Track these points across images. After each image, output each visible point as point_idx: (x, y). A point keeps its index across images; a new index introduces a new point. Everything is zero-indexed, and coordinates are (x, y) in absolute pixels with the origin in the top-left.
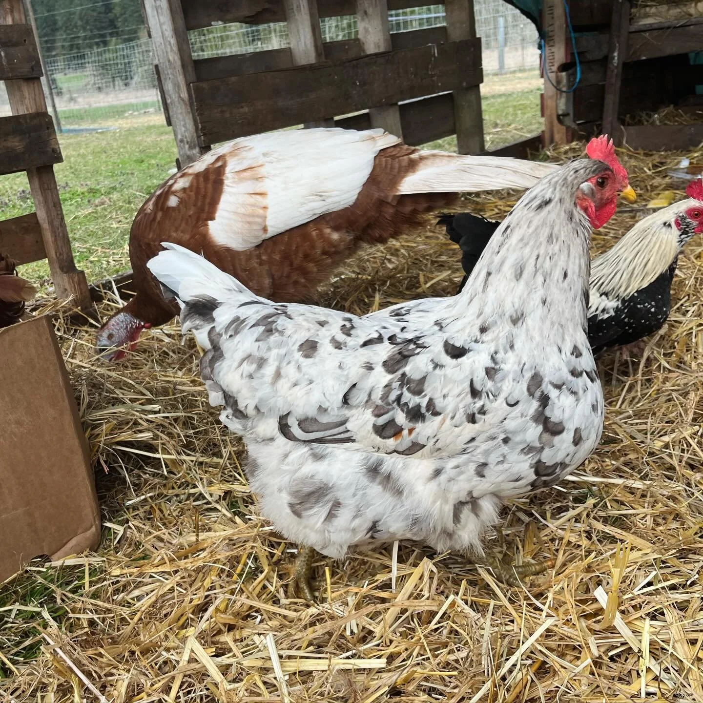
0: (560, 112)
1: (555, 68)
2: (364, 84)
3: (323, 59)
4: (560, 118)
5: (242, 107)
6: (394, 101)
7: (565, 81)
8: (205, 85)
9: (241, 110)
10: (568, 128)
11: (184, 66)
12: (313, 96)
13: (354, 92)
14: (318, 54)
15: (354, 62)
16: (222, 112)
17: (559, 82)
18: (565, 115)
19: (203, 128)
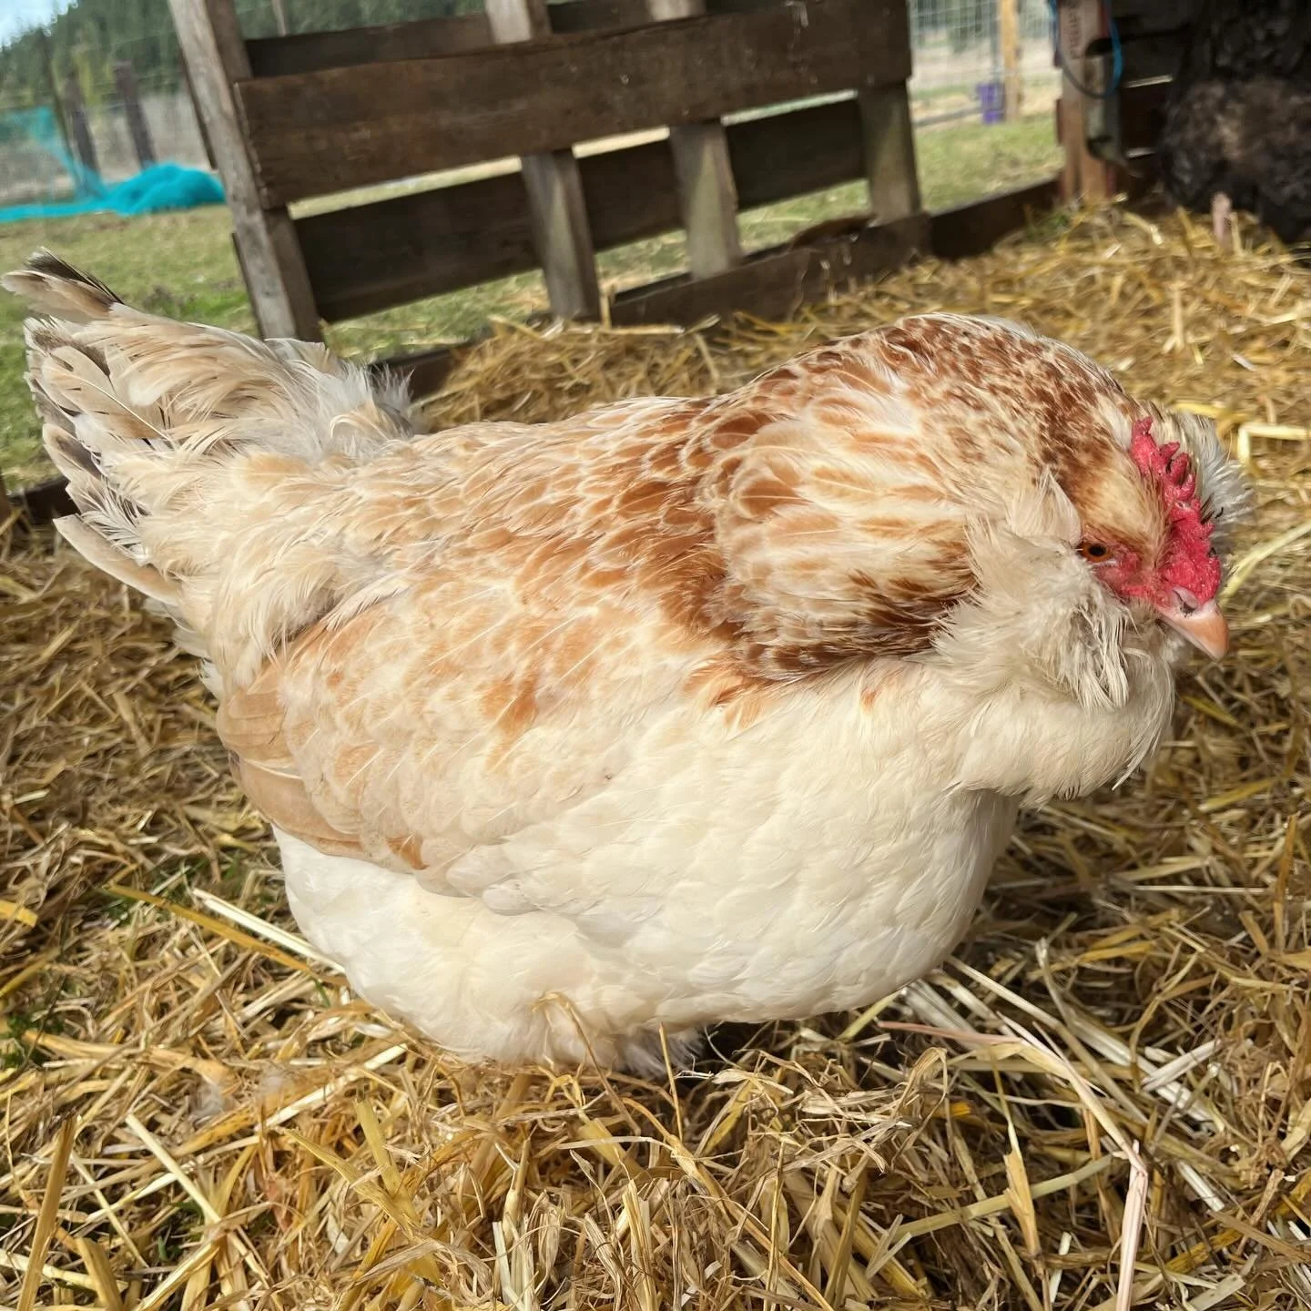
0: (1093, 133)
1: (1080, 48)
2: (637, 80)
3: (547, 30)
4: (1093, 146)
5: (356, 129)
6: (710, 113)
7: (1099, 74)
8: (267, 85)
9: (355, 136)
10: (1108, 165)
11: (221, 48)
12: (520, 106)
13: (617, 98)
14: (536, 24)
15: (616, 39)
16: (310, 139)
17: (1088, 75)
18: (1103, 139)
19: (265, 172)
